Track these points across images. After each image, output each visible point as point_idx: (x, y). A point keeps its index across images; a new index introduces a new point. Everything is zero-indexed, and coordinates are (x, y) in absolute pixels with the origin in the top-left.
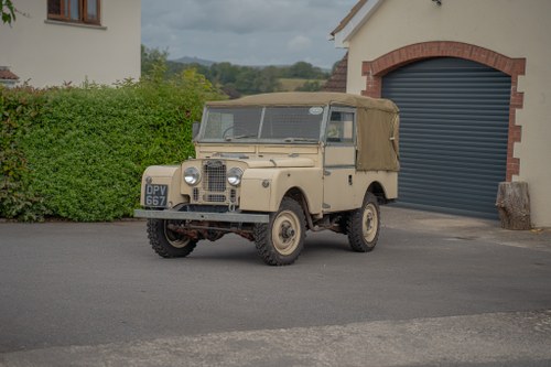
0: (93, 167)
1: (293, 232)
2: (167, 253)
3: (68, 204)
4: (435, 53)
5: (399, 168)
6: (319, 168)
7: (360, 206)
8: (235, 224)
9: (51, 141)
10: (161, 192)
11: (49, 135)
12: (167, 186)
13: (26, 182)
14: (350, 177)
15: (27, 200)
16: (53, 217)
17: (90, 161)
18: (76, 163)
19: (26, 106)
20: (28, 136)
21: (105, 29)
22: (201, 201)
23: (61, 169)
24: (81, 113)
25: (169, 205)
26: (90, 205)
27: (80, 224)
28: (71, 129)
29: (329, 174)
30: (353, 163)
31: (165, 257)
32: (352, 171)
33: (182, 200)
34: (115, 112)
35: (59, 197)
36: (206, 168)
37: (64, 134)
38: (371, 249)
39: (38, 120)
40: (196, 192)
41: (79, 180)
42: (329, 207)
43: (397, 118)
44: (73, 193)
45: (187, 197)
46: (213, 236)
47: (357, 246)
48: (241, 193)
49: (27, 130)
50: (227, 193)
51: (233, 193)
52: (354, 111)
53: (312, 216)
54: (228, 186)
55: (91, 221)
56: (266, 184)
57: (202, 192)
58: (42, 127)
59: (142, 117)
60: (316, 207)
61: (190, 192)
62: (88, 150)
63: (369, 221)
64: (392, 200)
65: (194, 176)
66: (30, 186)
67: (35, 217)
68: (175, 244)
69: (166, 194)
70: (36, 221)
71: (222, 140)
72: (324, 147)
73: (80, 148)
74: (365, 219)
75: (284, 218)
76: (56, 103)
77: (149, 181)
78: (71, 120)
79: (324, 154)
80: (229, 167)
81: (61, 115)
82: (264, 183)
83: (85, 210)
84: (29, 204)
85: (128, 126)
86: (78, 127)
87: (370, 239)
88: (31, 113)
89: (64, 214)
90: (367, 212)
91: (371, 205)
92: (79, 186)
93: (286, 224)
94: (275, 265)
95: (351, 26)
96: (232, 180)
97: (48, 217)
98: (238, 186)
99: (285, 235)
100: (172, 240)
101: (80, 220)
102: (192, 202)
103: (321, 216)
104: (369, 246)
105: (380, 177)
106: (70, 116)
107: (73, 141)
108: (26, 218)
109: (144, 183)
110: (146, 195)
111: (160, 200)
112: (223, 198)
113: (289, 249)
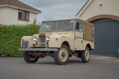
0: (18, 43)
1: (65, 54)
2: (29, 62)
3: (12, 52)
4: (100, 18)
5: (94, 41)
6: (73, 37)
7: (85, 50)
8: (48, 52)
9: (8, 37)
10: (26, 43)
11: (7, 36)
12: (28, 41)
13: (1, 47)
14: (82, 41)
15: (2, 51)
16: (8, 56)
17: (17, 42)
18: (14, 42)
19: (2, 29)
20: (2, 36)
21: (30, 22)
22: (38, 46)
23: (10, 44)
24: (15, 30)
25: (29, 47)
26: (17, 53)
27: (15, 58)
28: (13, 34)
29: (76, 39)
30: (83, 37)
31: (28, 63)
32: (82, 40)
33: (33, 46)
34: (24, 30)
35: (9, 51)
36: (40, 36)
37: (11, 35)
38: (87, 62)
39: (5, 32)
40: (37, 43)
41: (15, 47)
42: (76, 49)
43: (94, 28)
44: (13, 50)
45: (34, 45)
46: (42, 57)
47: (84, 61)
48: (49, 43)
49: (2, 34)
50: (46, 43)
51: (47, 43)
52: (83, 23)
53: (71, 51)
54: (46, 41)
55: (17, 57)
56: (57, 39)
57: (38, 43)
58: (6, 34)
59: (30, 31)
60: (72, 48)
61: (35, 43)
62: (17, 39)
63: (87, 54)
64: (93, 49)
65: (36, 38)
66: (3, 48)
67: (4, 56)
68: (32, 59)
69: (28, 44)
70: (4, 57)
71: (46, 31)
72: (75, 31)
73: (15, 39)
74: (86, 54)
75: (63, 50)
76: (9, 28)
77: (23, 40)
78: (13, 32)
79: (74, 33)
80: (46, 35)
81: (10, 31)
82: (56, 39)
83: (16, 54)
84: (2, 52)
85: (27, 34)
86: (14, 34)
87: (87, 59)
88: (3, 30)
89: (11, 55)
90: (86, 52)
91: (87, 50)
92: (15, 48)
93: (63, 52)
94: (60, 65)
95: (80, 13)
96: (47, 39)
97: (7, 56)
98: (49, 41)
99: (63, 55)
100: (31, 58)
101: (15, 57)
102: (36, 46)
103: (74, 51)
104: (87, 61)
105: (90, 42)
106: (12, 31)
107: (13, 37)
108: (1, 56)
109: (22, 41)
110: (22, 44)
111: (26, 46)
112: (45, 45)
113: (64, 60)
